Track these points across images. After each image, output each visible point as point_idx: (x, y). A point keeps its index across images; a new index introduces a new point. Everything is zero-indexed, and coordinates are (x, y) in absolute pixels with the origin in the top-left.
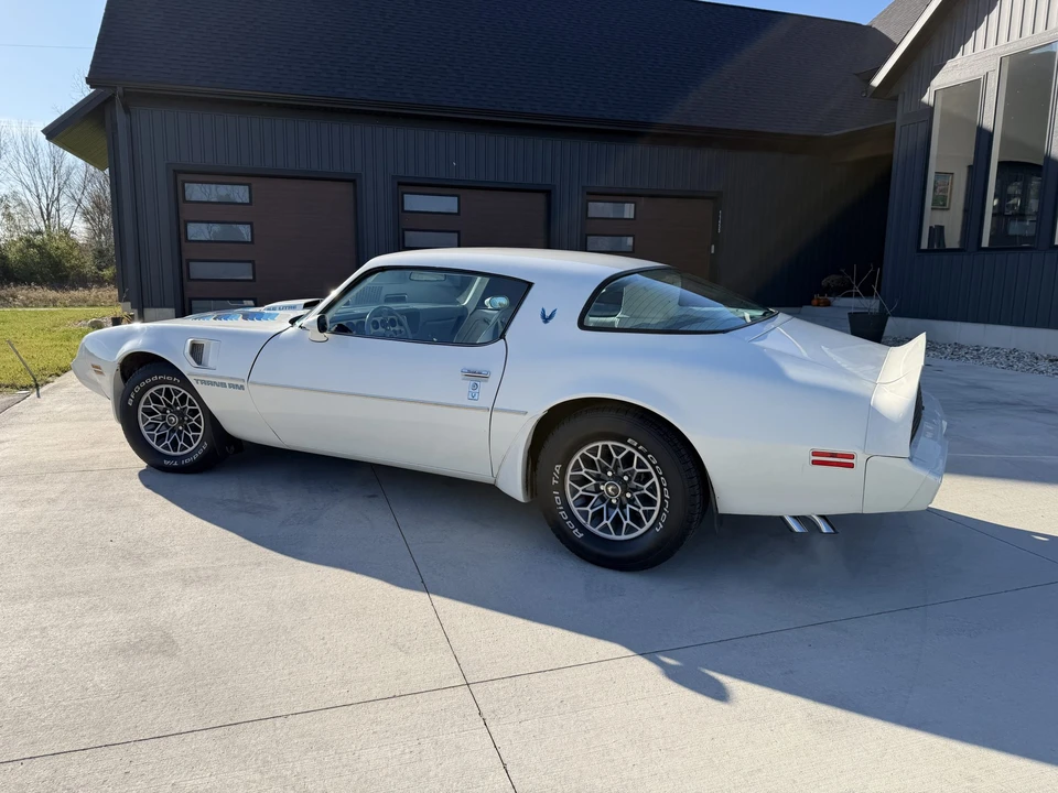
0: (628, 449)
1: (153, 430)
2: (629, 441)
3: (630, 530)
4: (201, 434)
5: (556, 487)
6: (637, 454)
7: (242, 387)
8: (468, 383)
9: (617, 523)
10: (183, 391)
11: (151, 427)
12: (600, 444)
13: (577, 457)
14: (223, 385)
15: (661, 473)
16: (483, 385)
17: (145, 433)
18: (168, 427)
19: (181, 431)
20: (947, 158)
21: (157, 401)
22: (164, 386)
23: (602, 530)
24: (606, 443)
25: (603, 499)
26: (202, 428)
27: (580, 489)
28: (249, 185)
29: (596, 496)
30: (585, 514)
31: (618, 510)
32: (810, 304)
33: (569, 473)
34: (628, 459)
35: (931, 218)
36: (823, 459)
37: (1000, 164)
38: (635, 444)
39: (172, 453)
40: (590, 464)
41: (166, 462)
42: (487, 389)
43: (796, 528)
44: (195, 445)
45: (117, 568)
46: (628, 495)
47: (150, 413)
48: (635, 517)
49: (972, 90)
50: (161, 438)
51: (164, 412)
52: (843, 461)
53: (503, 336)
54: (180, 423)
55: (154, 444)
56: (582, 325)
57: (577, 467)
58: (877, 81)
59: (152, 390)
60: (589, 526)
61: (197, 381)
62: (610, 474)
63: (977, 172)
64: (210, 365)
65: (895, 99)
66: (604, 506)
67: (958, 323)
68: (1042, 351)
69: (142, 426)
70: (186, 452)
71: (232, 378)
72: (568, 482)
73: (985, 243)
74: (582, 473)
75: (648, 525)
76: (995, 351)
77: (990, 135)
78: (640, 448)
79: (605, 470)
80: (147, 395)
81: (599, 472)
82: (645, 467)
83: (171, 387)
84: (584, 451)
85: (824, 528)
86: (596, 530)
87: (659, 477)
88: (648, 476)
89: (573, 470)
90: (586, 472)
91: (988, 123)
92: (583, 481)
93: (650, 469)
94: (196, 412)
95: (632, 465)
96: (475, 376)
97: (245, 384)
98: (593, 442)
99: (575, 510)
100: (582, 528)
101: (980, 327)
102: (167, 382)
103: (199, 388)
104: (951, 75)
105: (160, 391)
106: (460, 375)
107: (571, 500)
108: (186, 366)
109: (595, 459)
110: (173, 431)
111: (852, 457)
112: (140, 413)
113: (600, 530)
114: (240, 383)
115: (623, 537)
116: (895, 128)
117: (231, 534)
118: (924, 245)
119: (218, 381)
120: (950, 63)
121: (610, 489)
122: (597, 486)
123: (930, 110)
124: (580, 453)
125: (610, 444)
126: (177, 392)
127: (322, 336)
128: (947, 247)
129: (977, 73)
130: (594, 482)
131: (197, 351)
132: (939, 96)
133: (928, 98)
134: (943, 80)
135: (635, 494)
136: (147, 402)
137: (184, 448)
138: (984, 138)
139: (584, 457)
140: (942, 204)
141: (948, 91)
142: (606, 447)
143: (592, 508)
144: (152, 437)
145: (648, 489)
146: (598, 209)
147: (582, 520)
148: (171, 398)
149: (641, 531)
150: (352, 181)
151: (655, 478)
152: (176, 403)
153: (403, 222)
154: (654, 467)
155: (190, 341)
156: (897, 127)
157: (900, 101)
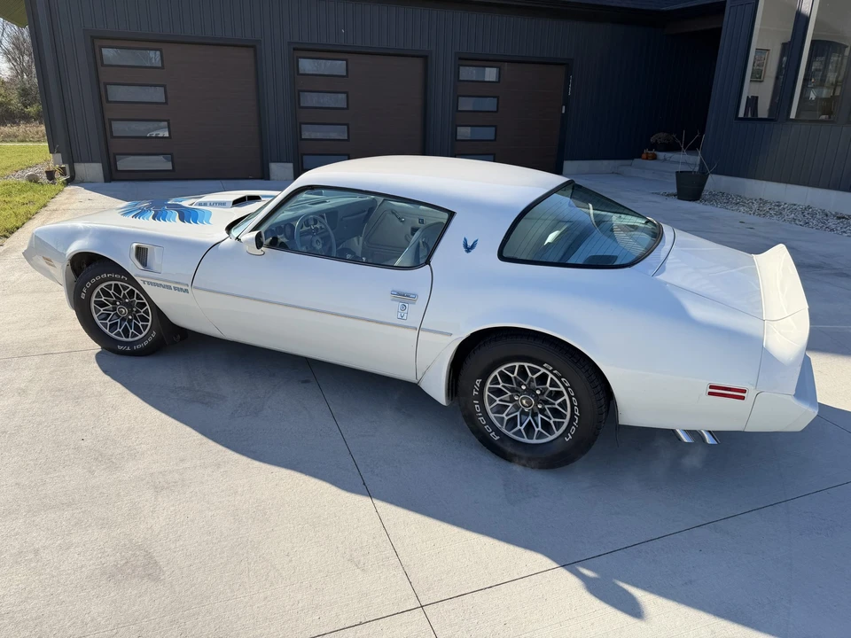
0: (543, 370)
1: (105, 319)
2: (545, 365)
3: (540, 436)
4: (149, 324)
5: (476, 398)
6: (551, 376)
7: (186, 291)
8: (397, 305)
9: (529, 428)
10: (131, 287)
11: (103, 316)
12: (517, 364)
13: (496, 373)
14: (170, 288)
15: (573, 394)
16: (411, 307)
17: (98, 322)
18: (119, 317)
19: (131, 320)
21: (107, 294)
22: (113, 283)
23: (517, 434)
24: (522, 364)
25: (517, 408)
26: (150, 318)
27: (497, 399)
28: (160, 50)
29: (511, 405)
30: (501, 420)
31: (530, 418)
32: (640, 157)
33: (488, 385)
34: (543, 379)
35: (749, 89)
36: (717, 391)
39: (124, 339)
40: (507, 379)
41: (120, 347)
42: (415, 310)
43: (685, 438)
44: (144, 333)
45: (92, 472)
46: (540, 407)
47: (102, 305)
48: (546, 425)
50: (113, 327)
51: (114, 303)
52: (737, 394)
53: (428, 262)
54: (130, 313)
55: (107, 331)
56: (501, 256)
57: (495, 381)
59: (103, 286)
60: (504, 430)
61: (144, 282)
62: (524, 387)
63: (791, 50)
64: (155, 268)
66: (518, 414)
67: (764, 182)
68: (831, 209)
69: (95, 316)
70: (137, 338)
71: (177, 283)
72: (487, 393)
73: (793, 115)
74: (500, 386)
75: (557, 433)
76: (793, 208)
77: (807, 19)
78: (555, 372)
79: (519, 384)
80: (98, 289)
81: (515, 386)
82: (558, 387)
83: (119, 283)
84: (502, 368)
85: (709, 439)
86: (510, 434)
87: (570, 396)
88: (559, 394)
89: (491, 383)
90: (503, 386)
91: (806, 9)
92: (499, 392)
93: (562, 389)
94: (144, 305)
95: (546, 384)
96: (404, 297)
97: (189, 288)
98: (511, 362)
99: (492, 416)
100: (498, 432)
101: (782, 186)
102: (115, 279)
103: (146, 287)
105: (109, 287)
106: (390, 297)
107: (488, 408)
108: (132, 266)
109: (512, 375)
110: (123, 319)
111: (743, 390)
112: (93, 305)
113: (514, 433)
114: (184, 288)
115: (534, 441)
117: (189, 429)
118: (741, 114)
119: (163, 283)
121: (524, 401)
122: (511, 397)
124: (499, 370)
125: (526, 365)
126: (125, 288)
127: (259, 252)
128: (759, 116)
130: (510, 394)
131: (141, 254)
135: (546, 407)
136: (98, 296)
137: (134, 336)
138: (801, 21)
139: (501, 374)
140: (758, 77)
142: (522, 368)
143: (507, 415)
144: (105, 325)
145: (559, 405)
146: (467, 73)
147: (498, 425)
148: (120, 292)
149: (551, 438)
150: (252, 46)
151: (566, 397)
152: (125, 297)
153: (298, 84)
154: (566, 388)
155: (135, 245)
156: (727, 7)
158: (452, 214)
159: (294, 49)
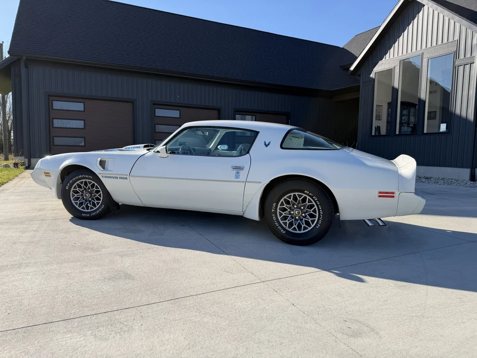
0: (304, 195)
2: (305, 192)
3: (305, 228)
4: (101, 201)
5: (273, 213)
6: (308, 197)
7: (126, 178)
8: (234, 172)
9: (299, 226)
10: (93, 182)
11: (76, 199)
12: (292, 194)
13: (282, 200)
14: (117, 178)
15: (319, 204)
16: (241, 172)
17: (73, 202)
18: (84, 199)
19: (91, 200)
20: (381, 99)
21: (80, 187)
22: (84, 180)
23: (293, 230)
24: (294, 193)
25: (293, 217)
26: (102, 199)
27: (283, 213)
28: (84, 103)
29: (290, 216)
30: (285, 224)
31: (299, 221)
33: (279, 207)
35: (375, 123)
36: (383, 195)
37: (402, 102)
38: (308, 193)
39: (86, 211)
40: (288, 202)
41: (83, 215)
42: (243, 174)
43: (370, 224)
44: (97, 207)
46: (303, 215)
47: (76, 192)
48: (307, 223)
49: (389, 73)
50: (81, 204)
51: (82, 192)
52: (390, 195)
53: (248, 152)
54: (90, 197)
55: (77, 207)
56: (282, 147)
57: (282, 204)
58: (352, 68)
59: (78, 182)
60: (287, 228)
61: (103, 177)
62: (295, 206)
63: (392, 105)
64: (109, 169)
65: (360, 75)
66: (293, 220)
69: (72, 199)
70: (93, 210)
71: (121, 175)
72: (278, 211)
73: (397, 133)
74: (284, 206)
75: (313, 226)
77: (397, 90)
78: (310, 194)
79: (293, 205)
80: (76, 184)
81: (291, 206)
82: (312, 202)
83: (87, 180)
84: (285, 197)
85: (381, 223)
86: (290, 230)
87: (317, 205)
88: (312, 206)
89: (280, 205)
90: (286, 206)
91: (396, 85)
92: (284, 210)
93: (314, 203)
94: (99, 191)
96: (238, 168)
97: (128, 176)
98: (289, 193)
99: (281, 222)
100: (285, 229)
102: (86, 178)
103: (104, 180)
104: (381, 66)
105: (82, 182)
106: (231, 169)
107: (279, 218)
108: (97, 170)
109: (290, 200)
110: (87, 200)
111: (393, 193)
112: (71, 192)
114: (125, 177)
115: (302, 232)
116: (360, 87)
118: (373, 134)
119: (113, 176)
120: (380, 62)
121: (296, 212)
122: (290, 212)
123: (374, 80)
124: (284, 198)
125: (296, 194)
126: (90, 183)
127: (166, 155)
128: (382, 134)
129: (392, 66)
130: (289, 210)
131: (102, 163)
132: (377, 74)
133: (372, 75)
134: (377, 69)
135: (307, 214)
136: (75, 188)
137: (92, 208)
138: (395, 91)
139: (285, 200)
140: (379, 118)
141: (380, 73)
142: (295, 195)
143: (288, 221)
144: (76, 203)
145: (312, 211)
147: (284, 226)
148: (86, 186)
149: (310, 229)
150: (132, 102)
151: (316, 207)
152: (89, 188)
153: (154, 121)
154: (315, 202)
155: (99, 159)
156: (361, 87)
157: (361, 77)
158: (257, 133)
159: (154, 104)
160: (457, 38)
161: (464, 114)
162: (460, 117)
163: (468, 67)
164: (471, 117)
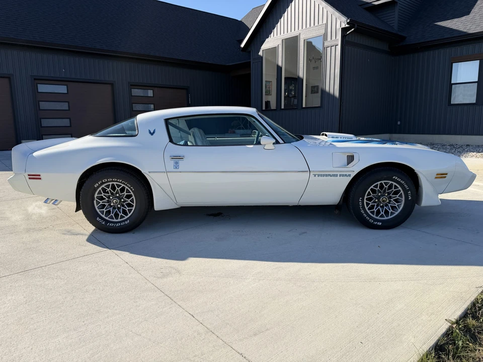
20: (268, 75)
32: (227, 133)
35: (265, 98)
37: (286, 78)
49: (274, 50)
58: (242, 45)
65: (250, 52)
73: (283, 107)
77: (281, 68)
91: (280, 64)
104: (268, 44)
116: (250, 64)
118: (264, 108)
120: (267, 40)
123: (262, 58)
128: (272, 109)
129: (275, 45)
132: (264, 52)
133: (260, 53)
134: (265, 46)
138: (279, 69)
140: (268, 93)
141: (267, 51)
146: (136, 92)
150: (8, 77)
153: (38, 98)
156: (252, 64)
157: (251, 53)
159: (35, 79)
160: (325, 22)
161: (332, 92)
162: (329, 94)
163: (333, 48)
164: (337, 94)
